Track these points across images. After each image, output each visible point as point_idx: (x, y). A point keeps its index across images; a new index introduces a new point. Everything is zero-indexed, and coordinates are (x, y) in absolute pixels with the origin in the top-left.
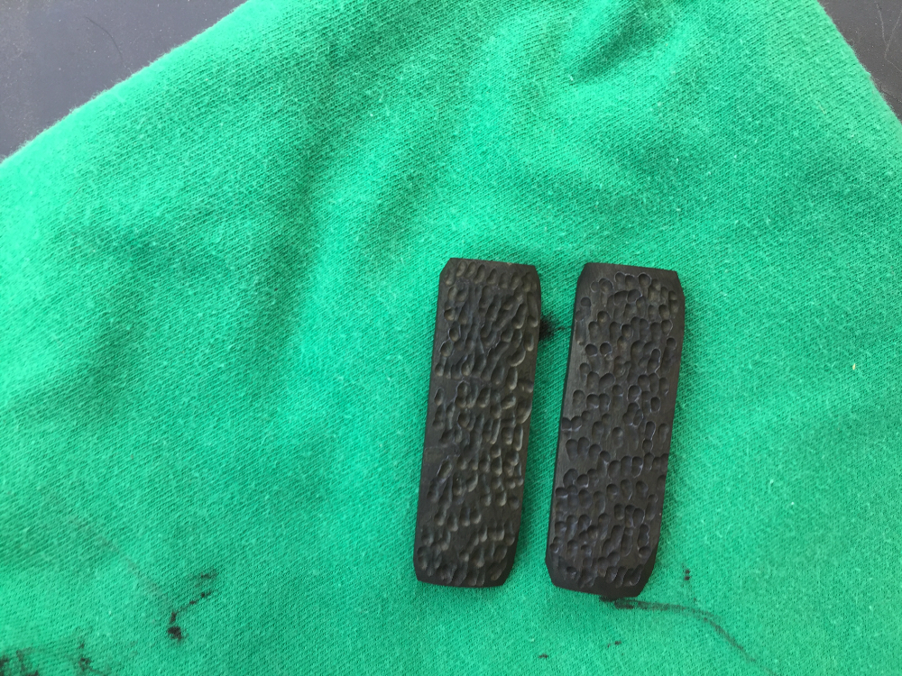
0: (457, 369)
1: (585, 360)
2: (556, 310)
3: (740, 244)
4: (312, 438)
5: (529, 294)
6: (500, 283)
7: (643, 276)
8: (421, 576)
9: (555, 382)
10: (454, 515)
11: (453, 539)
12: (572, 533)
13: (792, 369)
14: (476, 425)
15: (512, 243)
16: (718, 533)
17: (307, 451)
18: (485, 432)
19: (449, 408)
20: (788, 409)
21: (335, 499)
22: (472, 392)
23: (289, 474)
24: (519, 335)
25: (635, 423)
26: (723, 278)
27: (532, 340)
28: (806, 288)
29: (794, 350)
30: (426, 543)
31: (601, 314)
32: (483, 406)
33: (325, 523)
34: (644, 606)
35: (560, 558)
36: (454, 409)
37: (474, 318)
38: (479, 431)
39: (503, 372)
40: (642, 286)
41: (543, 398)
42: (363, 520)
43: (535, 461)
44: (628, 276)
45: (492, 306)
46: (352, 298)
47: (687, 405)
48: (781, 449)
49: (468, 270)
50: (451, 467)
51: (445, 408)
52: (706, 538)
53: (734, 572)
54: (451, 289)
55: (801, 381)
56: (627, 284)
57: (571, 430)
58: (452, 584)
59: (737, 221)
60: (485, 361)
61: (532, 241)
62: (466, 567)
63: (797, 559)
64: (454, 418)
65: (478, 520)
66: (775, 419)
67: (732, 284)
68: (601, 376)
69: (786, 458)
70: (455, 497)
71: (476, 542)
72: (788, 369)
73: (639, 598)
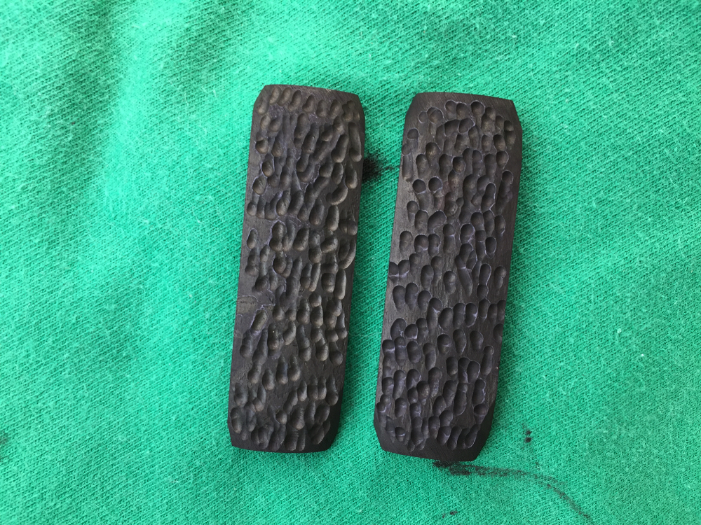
0: (272, 207)
1: (413, 198)
2: (384, 148)
3: (581, 71)
4: (116, 290)
5: (351, 125)
6: (318, 111)
7: (475, 105)
8: (236, 441)
9: (383, 227)
10: (270, 371)
11: (269, 398)
12: (400, 390)
13: (639, 207)
14: (293, 272)
15: (333, 71)
16: (560, 389)
17: (110, 304)
18: (303, 279)
19: (263, 252)
20: (636, 250)
21: (144, 358)
22: (289, 233)
23: (91, 330)
24: (339, 169)
25: (468, 267)
26: (564, 108)
27: (355, 176)
28: (654, 116)
29: (642, 185)
30: (239, 404)
31: (429, 147)
32: (302, 249)
33: (132, 385)
34: (482, 471)
35: (387, 417)
36: (268, 252)
37: (288, 150)
38: (297, 277)
39: (322, 209)
40: (475, 115)
41: (371, 244)
42: (174, 381)
43: (362, 314)
44: (459, 104)
45: (309, 137)
46: (157, 132)
47: (526, 250)
48: (628, 295)
49: (282, 96)
50: (265, 316)
51: (258, 251)
52: (548, 395)
53: (578, 432)
54: (263, 119)
55: (649, 219)
56: (458, 113)
57: (397, 275)
58: (270, 449)
59: (578, 44)
60: (302, 199)
61: (355, 70)
62: (284, 429)
63: (648, 418)
64: (268, 262)
65: (297, 377)
66: (623, 262)
67: (573, 115)
68: (430, 215)
69: (634, 305)
70: (270, 352)
71: (295, 402)
72: (635, 207)
73: (476, 462)
